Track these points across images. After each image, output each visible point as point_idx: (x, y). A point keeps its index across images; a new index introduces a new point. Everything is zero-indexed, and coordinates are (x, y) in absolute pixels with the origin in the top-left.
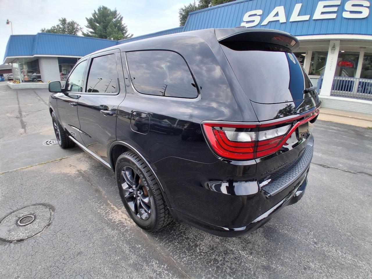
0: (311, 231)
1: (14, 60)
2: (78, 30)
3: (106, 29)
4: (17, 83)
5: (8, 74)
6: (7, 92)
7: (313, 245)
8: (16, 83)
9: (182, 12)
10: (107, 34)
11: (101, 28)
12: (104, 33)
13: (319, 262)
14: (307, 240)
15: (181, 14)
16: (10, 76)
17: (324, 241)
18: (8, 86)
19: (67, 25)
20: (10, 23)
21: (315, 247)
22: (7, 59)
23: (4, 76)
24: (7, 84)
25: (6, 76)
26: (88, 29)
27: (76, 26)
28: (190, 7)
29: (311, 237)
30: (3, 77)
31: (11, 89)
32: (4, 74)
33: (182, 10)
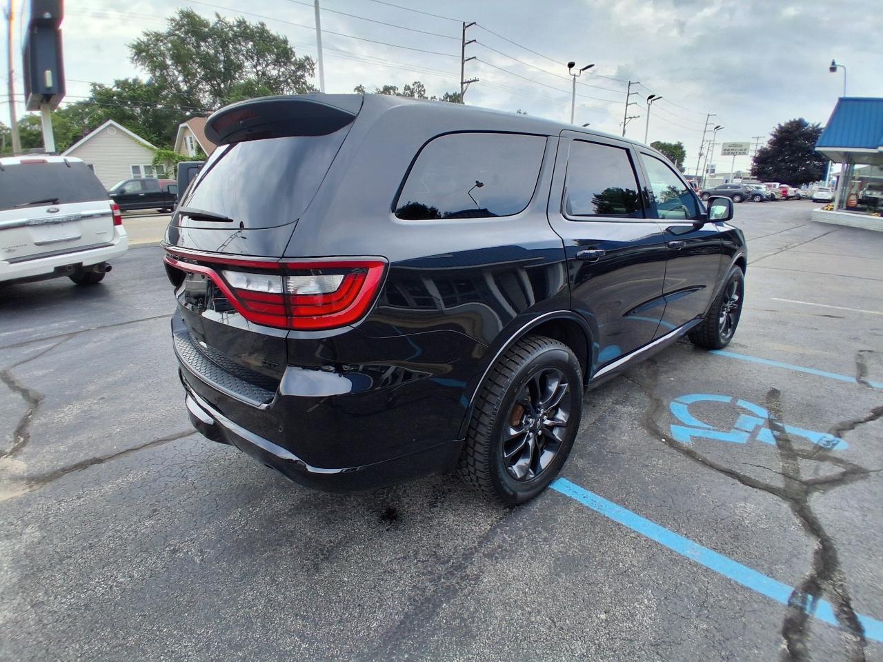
0: (202, 560)
7: (175, 545)
13: (143, 534)
14: (192, 540)
17: (164, 569)
21: (170, 545)
29: (191, 551)
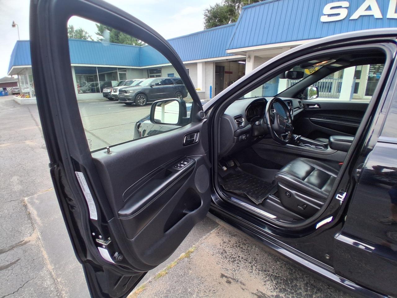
1: (21, 71)
2: (86, 38)
3: (118, 35)
4: (27, 97)
5: (11, 87)
6: (15, 109)
8: (25, 98)
9: (207, 14)
10: (120, 41)
11: (113, 35)
12: (116, 40)
15: (206, 16)
16: (14, 90)
18: (14, 100)
19: (75, 33)
20: (16, 26)
22: (14, 69)
23: (8, 90)
24: (13, 99)
25: (10, 90)
26: (98, 36)
27: (84, 34)
28: (216, 7)
30: (6, 91)
31: (19, 104)
32: (7, 88)
33: (207, 11)
